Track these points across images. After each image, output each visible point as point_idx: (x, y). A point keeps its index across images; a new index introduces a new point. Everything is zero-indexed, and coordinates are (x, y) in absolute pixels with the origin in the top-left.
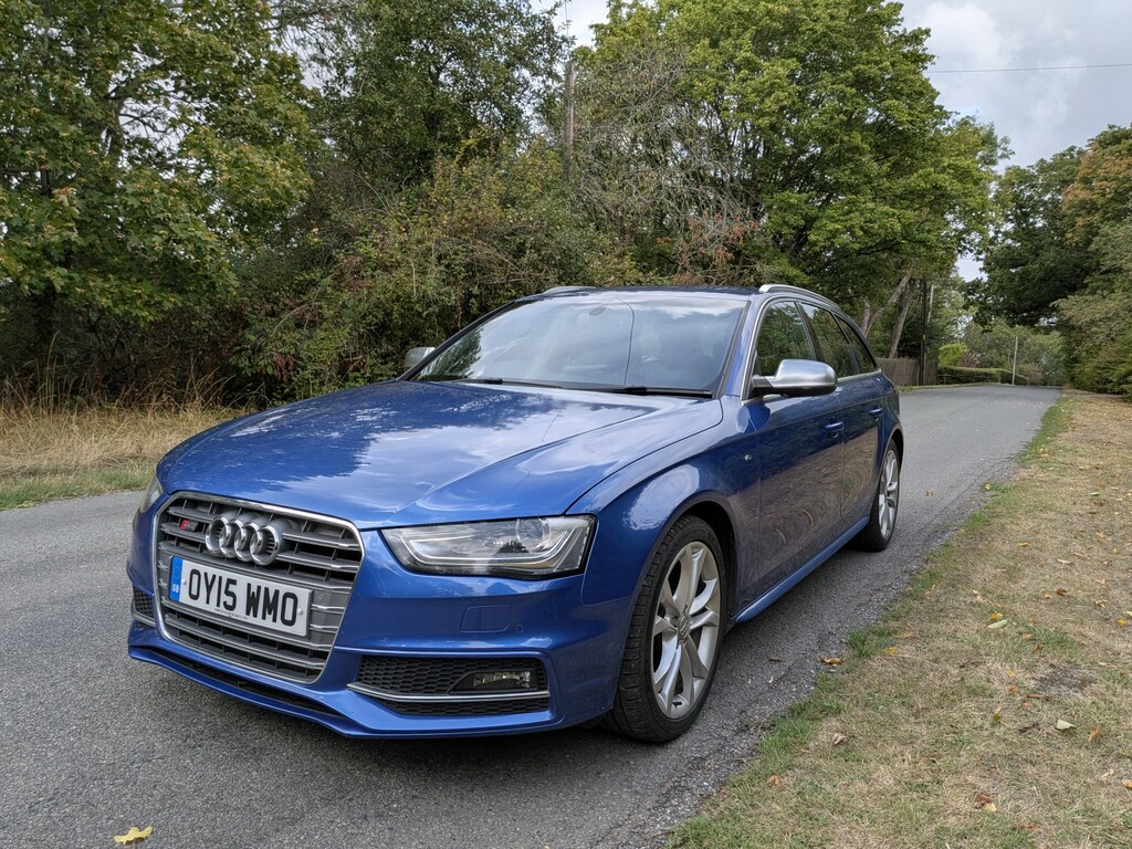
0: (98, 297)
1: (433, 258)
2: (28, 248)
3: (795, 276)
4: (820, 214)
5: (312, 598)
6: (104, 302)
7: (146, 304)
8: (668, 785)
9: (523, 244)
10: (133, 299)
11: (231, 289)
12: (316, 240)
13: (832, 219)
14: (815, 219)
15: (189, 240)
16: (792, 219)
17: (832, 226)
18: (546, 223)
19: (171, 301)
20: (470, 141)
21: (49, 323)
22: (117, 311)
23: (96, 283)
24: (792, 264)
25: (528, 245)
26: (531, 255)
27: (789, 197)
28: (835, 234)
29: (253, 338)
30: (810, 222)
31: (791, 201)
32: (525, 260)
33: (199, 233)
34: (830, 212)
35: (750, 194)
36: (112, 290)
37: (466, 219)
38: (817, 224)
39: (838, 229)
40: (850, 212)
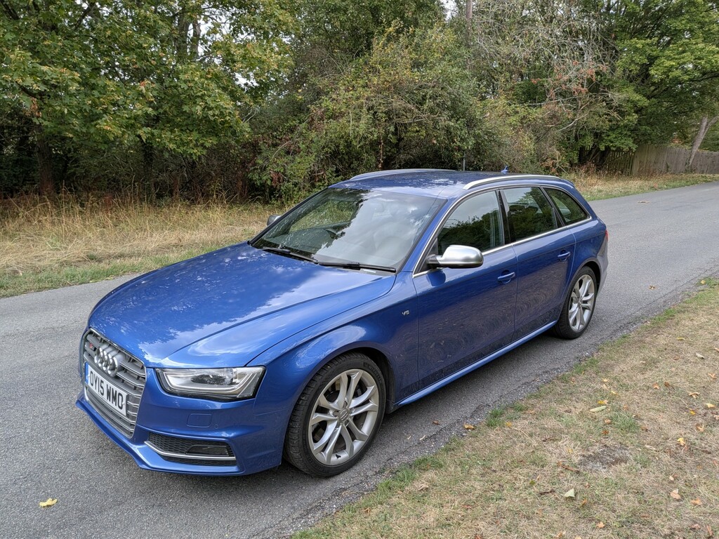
0: (167, 144)
1: (365, 109)
2: (127, 118)
3: (639, 100)
4: (661, 54)
5: (128, 397)
6: (172, 146)
7: (195, 146)
8: (314, 505)
9: (425, 96)
10: (188, 143)
11: (245, 133)
12: (300, 97)
13: (669, 58)
14: (657, 57)
15: (216, 107)
16: (637, 58)
17: (668, 63)
18: (441, 80)
19: (210, 142)
20: (391, 29)
21: (151, 154)
22: (179, 150)
23: (167, 134)
24: (637, 91)
25: (428, 97)
26: (429, 103)
27: (636, 43)
28: (670, 69)
29: (261, 162)
30: (652, 60)
31: (638, 46)
32: (425, 107)
33: (222, 103)
34: (667, 52)
35: (607, 42)
36: (176, 138)
37: (388, 81)
38: (657, 62)
39: (673, 66)
40: (684, 52)
